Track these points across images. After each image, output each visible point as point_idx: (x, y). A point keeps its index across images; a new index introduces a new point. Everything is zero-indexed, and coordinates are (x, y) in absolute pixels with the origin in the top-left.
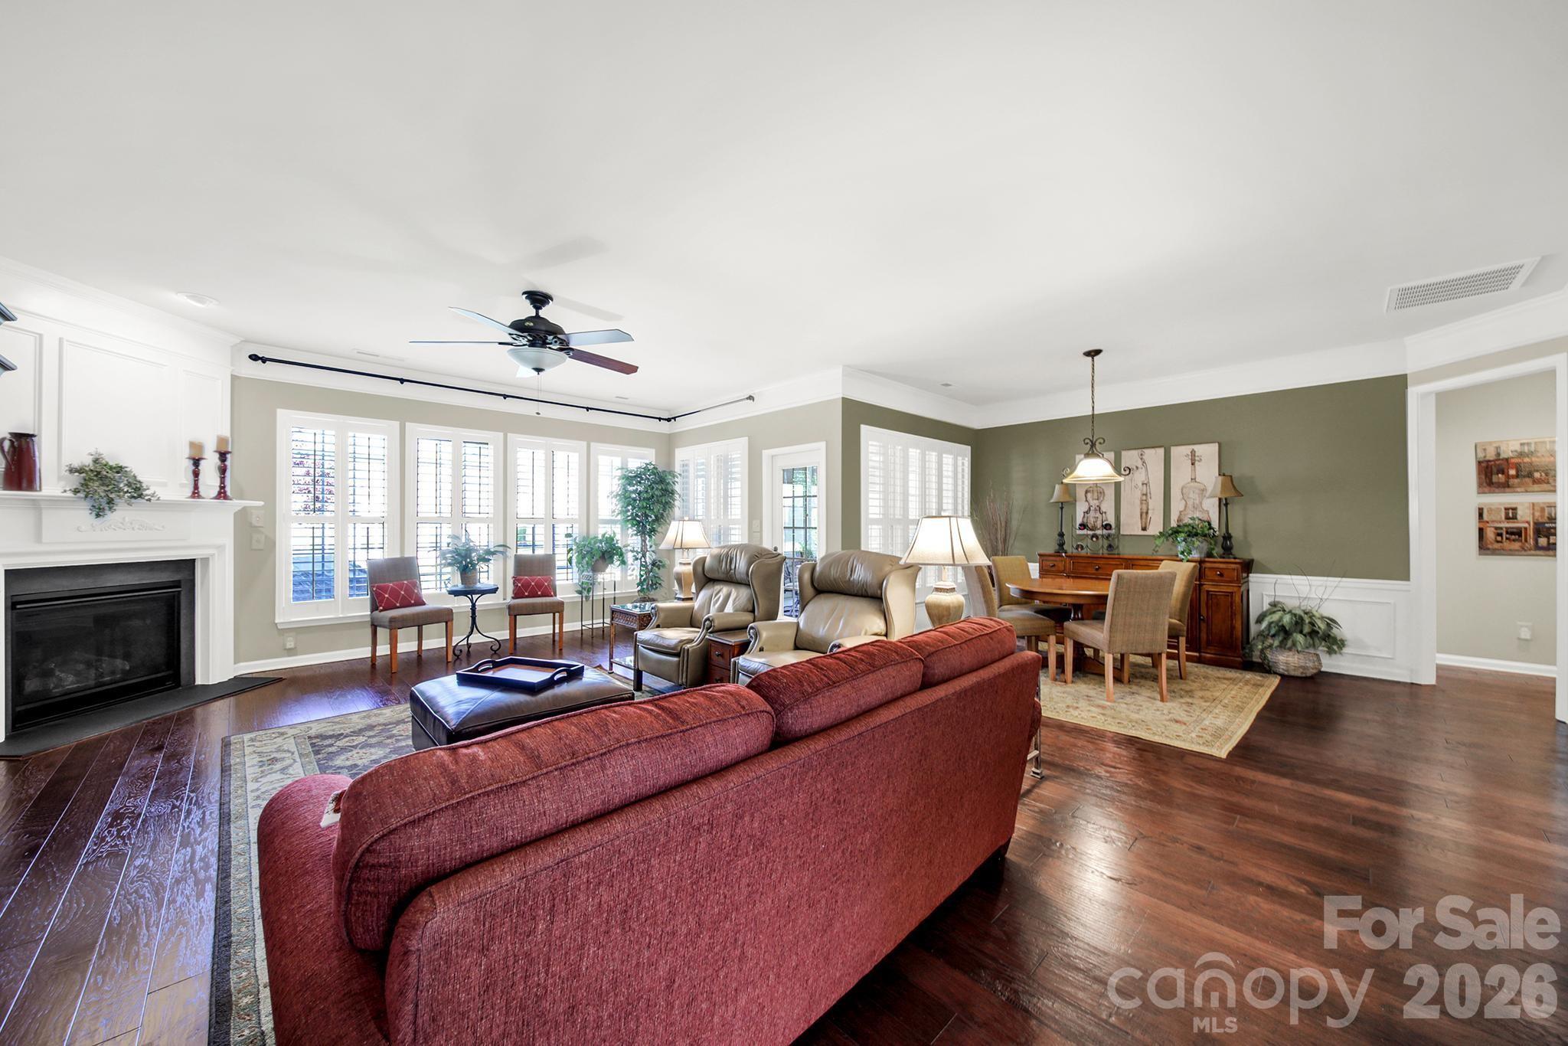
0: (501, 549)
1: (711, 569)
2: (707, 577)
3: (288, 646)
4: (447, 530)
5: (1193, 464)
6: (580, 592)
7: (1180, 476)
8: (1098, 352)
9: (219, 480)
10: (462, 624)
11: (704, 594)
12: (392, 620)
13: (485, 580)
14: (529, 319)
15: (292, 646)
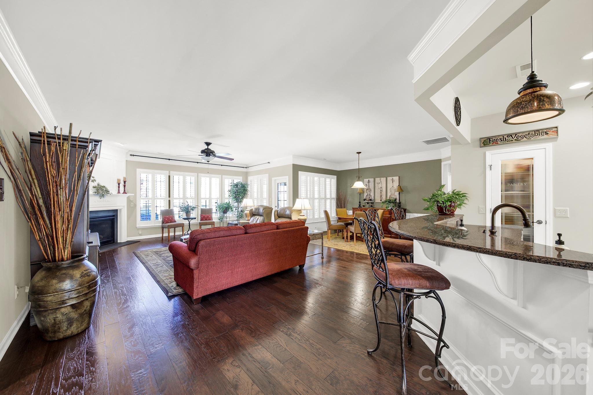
0: (197, 207)
1: (254, 212)
2: (253, 214)
3: (140, 233)
4: (182, 201)
5: (393, 182)
6: (219, 219)
7: (390, 186)
8: (360, 153)
9: (124, 189)
10: (186, 228)
11: (252, 218)
12: (168, 226)
13: (192, 216)
14: (206, 149)
15: (141, 233)
